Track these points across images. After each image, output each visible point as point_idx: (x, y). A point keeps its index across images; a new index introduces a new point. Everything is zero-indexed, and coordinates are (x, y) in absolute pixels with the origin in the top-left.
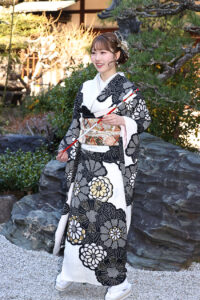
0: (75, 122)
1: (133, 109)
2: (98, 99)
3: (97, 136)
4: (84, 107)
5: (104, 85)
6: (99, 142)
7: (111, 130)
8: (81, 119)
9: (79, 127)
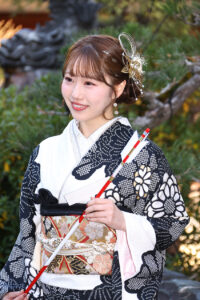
0: (24, 224)
1: (151, 194)
2: (75, 173)
3: (74, 253)
4: (44, 192)
5: (87, 143)
6: (78, 266)
7: (103, 240)
8: (37, 218)
9: (32, 234)
